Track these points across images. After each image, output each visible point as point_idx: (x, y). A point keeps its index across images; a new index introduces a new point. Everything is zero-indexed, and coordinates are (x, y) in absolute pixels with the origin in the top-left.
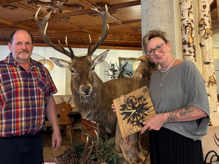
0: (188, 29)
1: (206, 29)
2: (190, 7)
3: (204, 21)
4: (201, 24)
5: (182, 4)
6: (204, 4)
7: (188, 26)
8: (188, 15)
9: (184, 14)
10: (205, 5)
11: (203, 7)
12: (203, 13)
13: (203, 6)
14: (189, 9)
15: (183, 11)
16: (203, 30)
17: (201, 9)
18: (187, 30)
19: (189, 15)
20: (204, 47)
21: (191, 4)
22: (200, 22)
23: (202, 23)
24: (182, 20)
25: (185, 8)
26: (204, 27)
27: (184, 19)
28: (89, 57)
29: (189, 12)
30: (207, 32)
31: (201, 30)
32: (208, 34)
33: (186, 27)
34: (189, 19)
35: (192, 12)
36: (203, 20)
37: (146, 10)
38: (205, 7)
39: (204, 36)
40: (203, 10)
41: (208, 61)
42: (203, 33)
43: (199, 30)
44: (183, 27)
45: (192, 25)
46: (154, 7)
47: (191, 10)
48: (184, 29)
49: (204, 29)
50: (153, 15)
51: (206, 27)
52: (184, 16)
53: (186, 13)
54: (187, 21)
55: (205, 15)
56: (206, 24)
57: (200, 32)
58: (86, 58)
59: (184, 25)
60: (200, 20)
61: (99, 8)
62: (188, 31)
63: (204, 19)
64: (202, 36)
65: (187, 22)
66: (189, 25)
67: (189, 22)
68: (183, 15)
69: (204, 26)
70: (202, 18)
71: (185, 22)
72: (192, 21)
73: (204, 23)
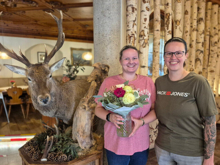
0: (132, 39)
1: (145, 40)
2: (135, 19)
3: (144, 32)
4: (141, 34)
5: (128, 16)
6: (145, 17)
7: (132, 36)
8: (132, 27)
11: (144, 20)
12: (144, 25)
14: (134, 21)
15: (129, 23)
16: (142, 40)
17: (142, 22)
20: (142, 54)
21: (136, 17)
22: (140, 33)
23: (142, 34)
24: (128, 30)
25: (131, 20)
26: (144, 38)
27: (129, 30)
28: (46, 65)
29: (134, 24)
30: (145, 42)
31: (140, 40)
32: (146, 43)
33: (130, 37)
34: (133, 30)
35: (136, 24)
37: (98, 19)
38: (145, 20)
39: (143, 45)
40: (144, 22)
41: (143, 65)
42: (142, 42)
43: (139, 39)
44: (128, 37)
45: (135, 36)
46: (105, 16)
47: (136, 22)
48: (129, 39)
49: (143, 39)
50: (104, 24)
51: (145, 38)
52: (129, 27)
53: (131, 25)
54: (132, 32)
55: (145, 27)
56: (145, 35)
57: (140, 41)
58: (42, 66)
59: (129, 35)
60: (141, 31)
61: (53, 5)
62: (131, 40)
63: (144, 30)
64: (141, 45)
65: (131, 33)
66: (133, 36)
67: (133, 33)
68: (129, 26)
69: (143, 36)
70: (143, 29)
71: (130, 33)
72: (135, 32)
73: (144, 34)
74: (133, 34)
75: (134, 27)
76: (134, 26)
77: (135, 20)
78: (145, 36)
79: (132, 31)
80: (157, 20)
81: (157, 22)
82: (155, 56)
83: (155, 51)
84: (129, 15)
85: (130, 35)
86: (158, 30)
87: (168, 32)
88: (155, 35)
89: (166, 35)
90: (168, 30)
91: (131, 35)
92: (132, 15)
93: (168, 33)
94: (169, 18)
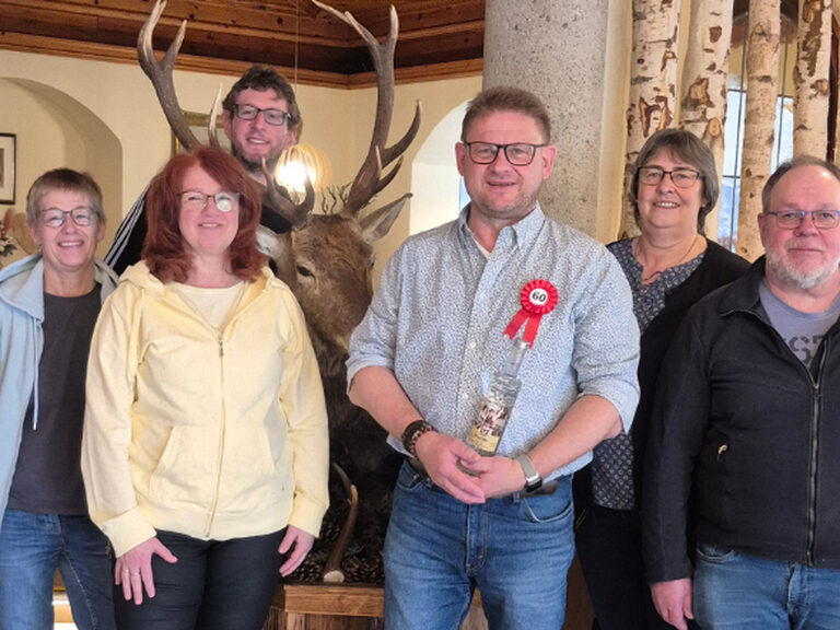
0: (656, 118)
1: (709, 121)
2: (671, 36)
3: (707, 88)
4: (693, 96)
5: (645, 18)
6: (714, 21)
7: (656, 108)
8: (660, 65)
9: (646, 58)
10: (719, 29)
11: (708, 35)
12: (708, 59)
13: (712, 29)
14: (669, 43)
15: (644, 47)
16: (698, 121)
17: (700, 41)
18: (652, 120)
19: (663, 67)
21: (676, 23)
22: (689, 92)
23: (700, 96)
24: (638, 80)
25: (654, 35)
26: (704, 113)
27: (645, 79)
28: (354, 220)
29: (666, 52)
30: (711, 130)
31: (689, 121)
32: (714, 138)
33: (649, 110)
34: (663, 81)
35: (674, 57)
36: (704, 83)
37: (516, 28)
38: (715, 33)
40: (709, 45)
42: (697, 131)
43: (681, 117)
44: (640, 107)
45: (669, 106)
46: (548, 19)
47: (675, 47)
48: (641, 117)
49: (703, 118)
50: (543, 51)
51: (711, 113)
52: (645, 69)
53: (655, 57)
54: (656, 89)
55: (712, 67)
56: (712, 99)
59: (642, 100)
60: (693, 80)
62: (654, 125)
63: (707, 79)
65: (656, 94)
66: (662, 104)
67: (662, 94)
68: (645, 64)
69: (704, 106)
70: (702, 77)
71: (648, 93)
72: (672, 89)
73: (708, 96)
74: (664, 99)
75: (667, 67)
76: (669, 62)
77: (674, 37)
78: (710, 104)
79: (656, 83)
80: (763, 34)
81: (764, 40)
82: (752, 196)
83: (748, 173)
84: (650, 17)
85: (646, 100)
86: (767, 79)
87: (812, 87)
88: (753, 100)
89: (805, 100)
90: (811, 74)
91: (652, 103)
92: (660, 14)
93: (813, 92)
94: (817, 23)
